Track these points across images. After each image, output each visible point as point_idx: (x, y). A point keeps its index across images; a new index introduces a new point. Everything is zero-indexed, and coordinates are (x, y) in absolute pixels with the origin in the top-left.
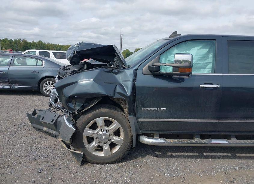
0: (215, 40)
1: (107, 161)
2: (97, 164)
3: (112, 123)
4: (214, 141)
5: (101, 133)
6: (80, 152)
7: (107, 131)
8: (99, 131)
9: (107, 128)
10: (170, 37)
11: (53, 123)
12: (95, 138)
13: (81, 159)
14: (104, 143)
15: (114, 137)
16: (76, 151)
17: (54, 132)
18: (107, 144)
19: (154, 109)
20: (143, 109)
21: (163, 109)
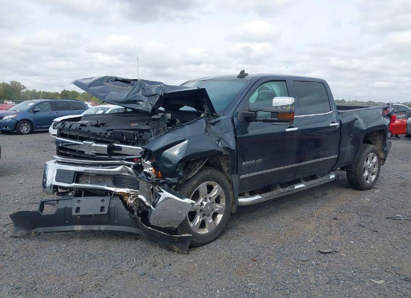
0: (285, 81)
3: (213, 188)
4: (297, 187)
5: (205, 203)
6: (187, 235)
7: (210, 198)
8: (202, 201)
9: (209, 196)
10: (238, 77)
11: (106, 211)
12: (198, 211)
13: (189, 244)
14: (208, 216)
15: (217, 205)
16: (183, 235)
17: (103, 228)
18: (210, 216)
19: (253, 162)
20: (244, 163)
21: (260, 160)
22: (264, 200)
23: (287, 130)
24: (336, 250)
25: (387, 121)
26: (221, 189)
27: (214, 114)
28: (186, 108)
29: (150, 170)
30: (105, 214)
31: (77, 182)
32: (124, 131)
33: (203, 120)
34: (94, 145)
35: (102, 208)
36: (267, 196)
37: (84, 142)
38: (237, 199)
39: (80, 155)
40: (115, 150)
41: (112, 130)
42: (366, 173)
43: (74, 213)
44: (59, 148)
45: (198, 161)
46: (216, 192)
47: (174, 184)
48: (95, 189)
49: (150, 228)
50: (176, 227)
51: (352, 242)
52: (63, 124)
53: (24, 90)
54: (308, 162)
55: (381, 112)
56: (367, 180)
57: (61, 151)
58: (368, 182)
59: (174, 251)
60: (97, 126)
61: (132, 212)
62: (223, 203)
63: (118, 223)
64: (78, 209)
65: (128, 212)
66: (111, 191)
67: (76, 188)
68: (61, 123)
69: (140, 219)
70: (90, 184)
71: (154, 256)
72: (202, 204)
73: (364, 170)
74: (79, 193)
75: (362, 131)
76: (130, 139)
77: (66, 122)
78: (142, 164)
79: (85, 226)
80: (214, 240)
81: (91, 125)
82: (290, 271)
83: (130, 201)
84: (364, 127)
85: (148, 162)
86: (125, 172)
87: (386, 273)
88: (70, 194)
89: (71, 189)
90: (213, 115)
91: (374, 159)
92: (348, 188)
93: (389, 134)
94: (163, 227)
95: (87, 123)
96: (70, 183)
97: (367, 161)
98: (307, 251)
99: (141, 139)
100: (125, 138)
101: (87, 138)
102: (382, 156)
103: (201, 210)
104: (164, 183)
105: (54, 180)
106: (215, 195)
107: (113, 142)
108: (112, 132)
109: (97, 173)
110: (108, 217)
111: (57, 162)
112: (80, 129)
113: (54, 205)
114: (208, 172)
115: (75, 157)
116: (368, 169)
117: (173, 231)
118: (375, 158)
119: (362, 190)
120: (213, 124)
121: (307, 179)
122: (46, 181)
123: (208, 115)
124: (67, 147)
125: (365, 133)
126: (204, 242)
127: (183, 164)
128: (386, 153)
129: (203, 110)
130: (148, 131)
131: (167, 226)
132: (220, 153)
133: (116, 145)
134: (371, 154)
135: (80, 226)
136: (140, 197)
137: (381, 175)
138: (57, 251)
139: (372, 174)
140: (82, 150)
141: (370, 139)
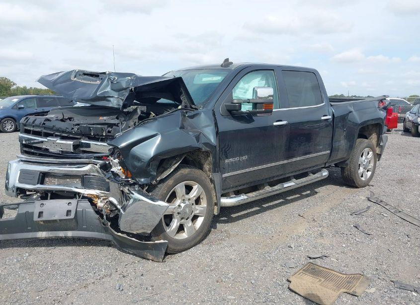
0: (273, 70)
1: (193, 243)
2: (180, 251)
3: (192, 188)
4: (286, 185)
5: (183, 205)
6: (162, 241)
7: (189, 199)
8: (180, 203)
9: (187, 197)
10: (222, 66)
11: (72, 216)
12: (175, 215)
13: (164, 252)
14: (187, 219)
15: (197, 207)
16: (156, 242)
17: (70, 234)
18: (190, 220)
19: (237, 159)
20: (227, 161)
21: (245, 158)
22: (249, 200)
23: (275, 124)
24: (327, 255)
25: (383, 114)
26: (202, 190)
27: (193, 106)
28: (162, 101)
29: (118, 170)
30: (72, 219)
31: (42, 183)
32: (90, 126)
33: (179, 113)
34: (59, 141)
35: (69, 212)
36: (252, 196)
37: (48, 138)
38: (220, 200)
39: (45, 153)
40: (82, 147)
41: (78, 125)
42: (361, 169)
43: (36, 218)
44: (23, 146)
45: (174, 158)
46: (196, 192)
47: (147, 185)
48: (63, 191)
49: (119, 234)
50: (149, 232)
51: (344, 245)
52: (27, 118)
53: (14, 87)
54: (298, 159)
55: (377, 104)
56: (362, 176)
57: (25, 149)
58: (363, 179)
59: (148, 259)
60: (62, 120)
61: (102, 216)
62: (204, 204)
63: (86, 228)
64: (41, 214)
65: (97, 216)
66: (79, 193)
67: (42, 190)
68: (25, 118)
69: (109, 224)
70: (58, 185)
71: (126, 265)
72: (179, 206)
73: (359, 166)
74: (45, 195)
75: (356, 124)
76: (98, 135)
77: (29, 117)
78: (109, 163)
79: (50, 232)
80: (194, 245)
81: (57, 120)
82: (274, 280)
83: (100, 204)
84: (359, 121)
85: (116, 161)
86: (94, 172)
87: (380, 280)
88: (35, 197)
89: (36, 191)
90: (191, 108)
91: (369, 155)
92: (343, 186)
93: (385, 128)
94: (135, 233)
95: (52, 118)
96: (34, 185)
97: (362, 156)
98: (295, 256)
99: (109, 134)
100: (92, 134)
101: (52, 134)
102: (378, 151)
103: (178, 213)
104: (134, 184)
105: (17, 181)
106: (194, 197)
107: (80, 139)
108: (79, 127)
109: (63, 173)
110: (76, 222)
111: (22, 161)
112: (44, 124)
113: (14, 209)
114: (185, 171)
115: (41, 155)
116: (364, 165)
117: (146, 237)
118: (371, 153)
119: (357, 187)
120: (192, 117)
121: (297, 177)
122: (8, 183)
123: (186, 106)
124: (34, 145)
125: (360, 127)
126: (182, 248)
127: (157, 163)
128: (382, 148)
129: (180, 102)
130: (117, 125)
131: (140, 232)
132: (199, 149)
133: (83, 141)
134: (367, 150)
135: (44, 232)
136: (112, 199)
137: (377, 171)
138: (18, 261)
139: (368, 171)
140: (47, 147)
141: (366, 134)
